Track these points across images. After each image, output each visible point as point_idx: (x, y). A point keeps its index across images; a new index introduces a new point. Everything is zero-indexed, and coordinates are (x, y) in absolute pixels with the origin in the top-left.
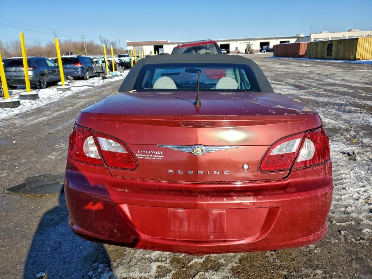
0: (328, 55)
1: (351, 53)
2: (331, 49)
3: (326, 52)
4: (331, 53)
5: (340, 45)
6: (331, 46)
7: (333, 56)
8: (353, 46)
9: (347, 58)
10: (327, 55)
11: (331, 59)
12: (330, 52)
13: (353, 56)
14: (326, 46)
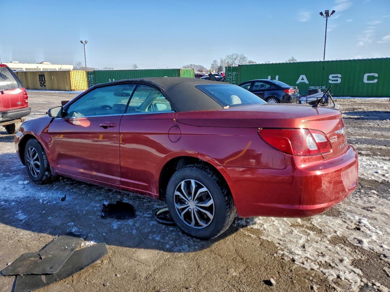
0: (42, 86)
1: (66, 84)
2: (43, 80)
3: (39, 83)
4: (45, 84)
5: (52, 76)
6: (43, 77)
7: (47, 87)
8: (66, 77)
9: (63, 89)
10: (40, 85)
11: (46, 90)
12: (43, 82)
13: (68, 87)
14: (38, 77)
